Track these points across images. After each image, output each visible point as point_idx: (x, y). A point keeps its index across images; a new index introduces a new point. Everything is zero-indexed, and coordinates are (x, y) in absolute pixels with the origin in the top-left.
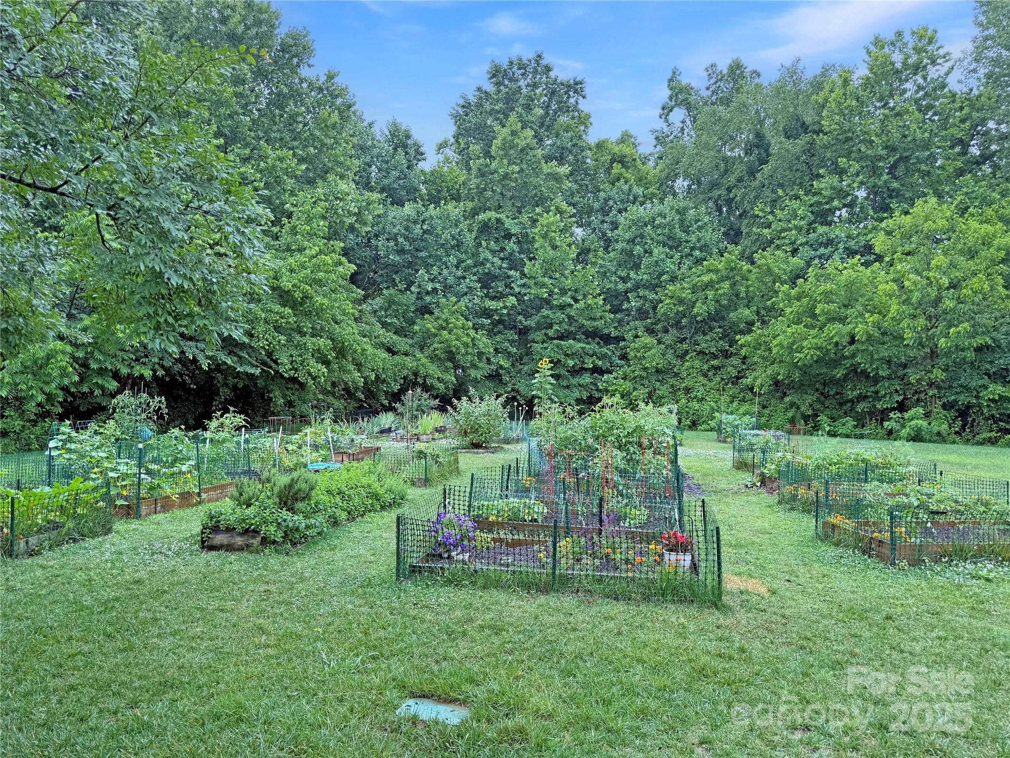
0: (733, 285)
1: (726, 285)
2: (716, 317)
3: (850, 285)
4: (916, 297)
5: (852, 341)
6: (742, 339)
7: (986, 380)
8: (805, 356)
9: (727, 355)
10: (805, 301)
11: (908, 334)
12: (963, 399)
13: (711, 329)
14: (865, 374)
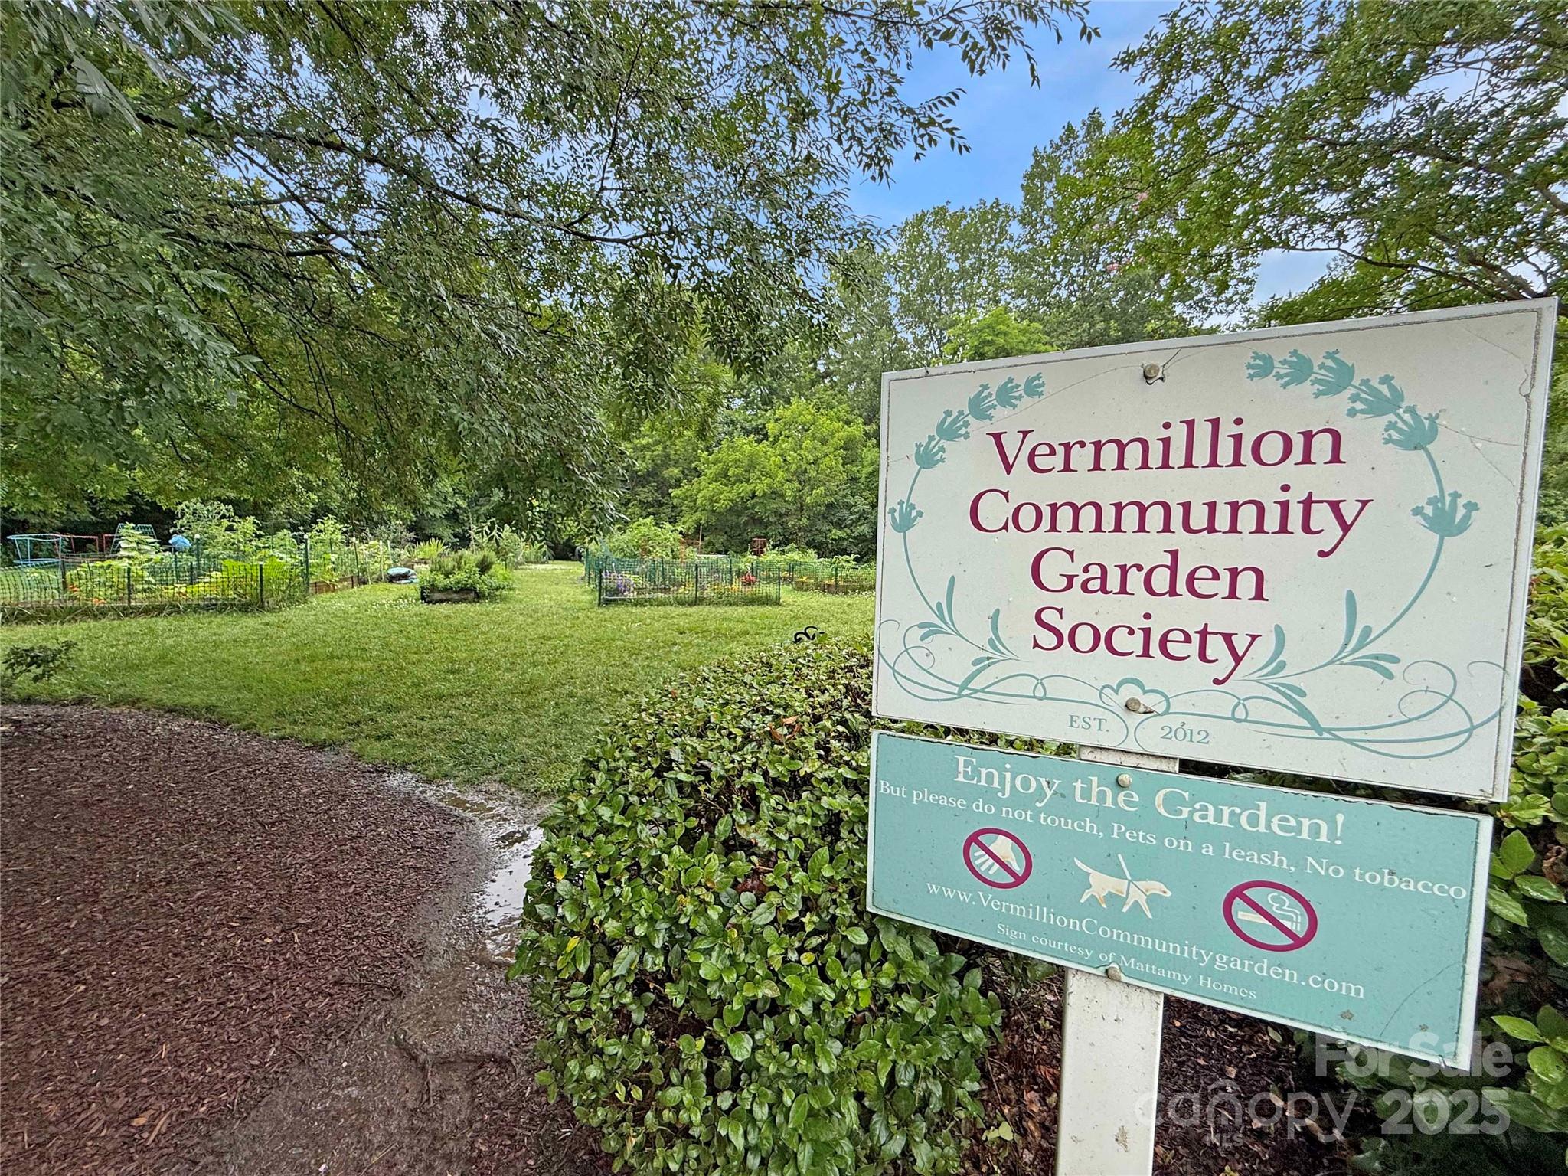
0: (665, 448)
1: (660, 448)
2: (652, 474)
3: (751, 456)
4: (793, 468)
5: (753, 496)
6: (674, 492)
7: (831, 527)
8: (721, 505)
9: (661, 505)
10: (720, 465)
11: (789, 493)
12: (818, 539)
13: (648, 483)
14: (760, 521)
